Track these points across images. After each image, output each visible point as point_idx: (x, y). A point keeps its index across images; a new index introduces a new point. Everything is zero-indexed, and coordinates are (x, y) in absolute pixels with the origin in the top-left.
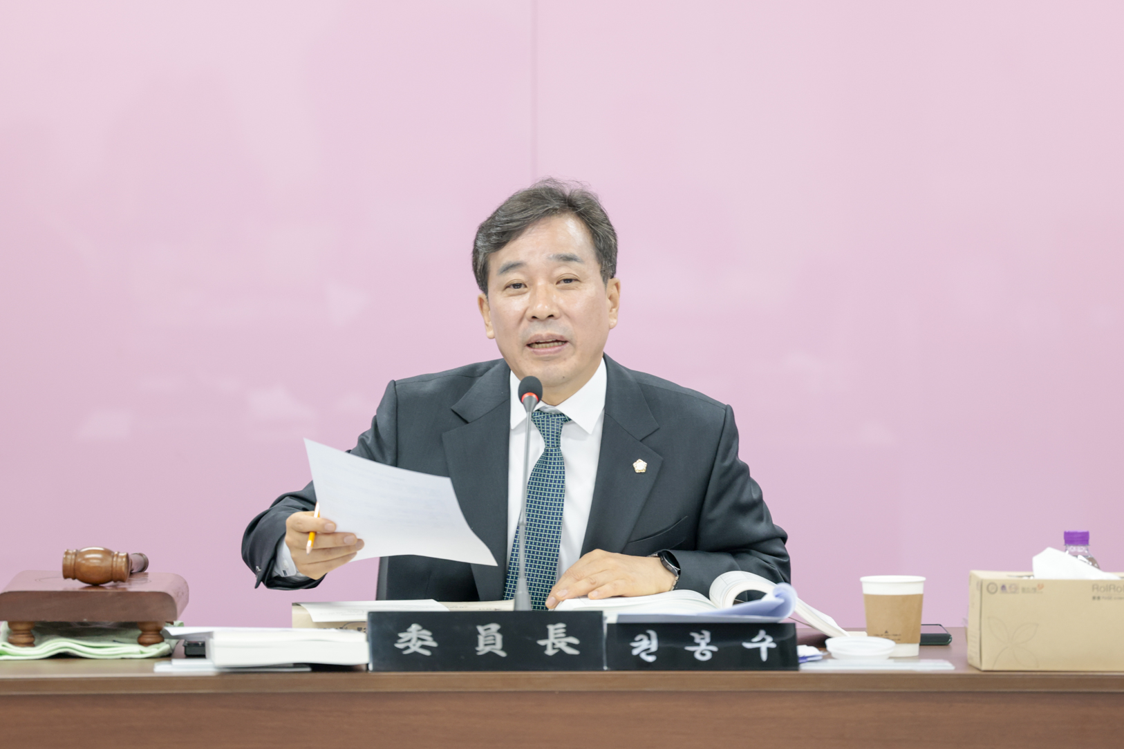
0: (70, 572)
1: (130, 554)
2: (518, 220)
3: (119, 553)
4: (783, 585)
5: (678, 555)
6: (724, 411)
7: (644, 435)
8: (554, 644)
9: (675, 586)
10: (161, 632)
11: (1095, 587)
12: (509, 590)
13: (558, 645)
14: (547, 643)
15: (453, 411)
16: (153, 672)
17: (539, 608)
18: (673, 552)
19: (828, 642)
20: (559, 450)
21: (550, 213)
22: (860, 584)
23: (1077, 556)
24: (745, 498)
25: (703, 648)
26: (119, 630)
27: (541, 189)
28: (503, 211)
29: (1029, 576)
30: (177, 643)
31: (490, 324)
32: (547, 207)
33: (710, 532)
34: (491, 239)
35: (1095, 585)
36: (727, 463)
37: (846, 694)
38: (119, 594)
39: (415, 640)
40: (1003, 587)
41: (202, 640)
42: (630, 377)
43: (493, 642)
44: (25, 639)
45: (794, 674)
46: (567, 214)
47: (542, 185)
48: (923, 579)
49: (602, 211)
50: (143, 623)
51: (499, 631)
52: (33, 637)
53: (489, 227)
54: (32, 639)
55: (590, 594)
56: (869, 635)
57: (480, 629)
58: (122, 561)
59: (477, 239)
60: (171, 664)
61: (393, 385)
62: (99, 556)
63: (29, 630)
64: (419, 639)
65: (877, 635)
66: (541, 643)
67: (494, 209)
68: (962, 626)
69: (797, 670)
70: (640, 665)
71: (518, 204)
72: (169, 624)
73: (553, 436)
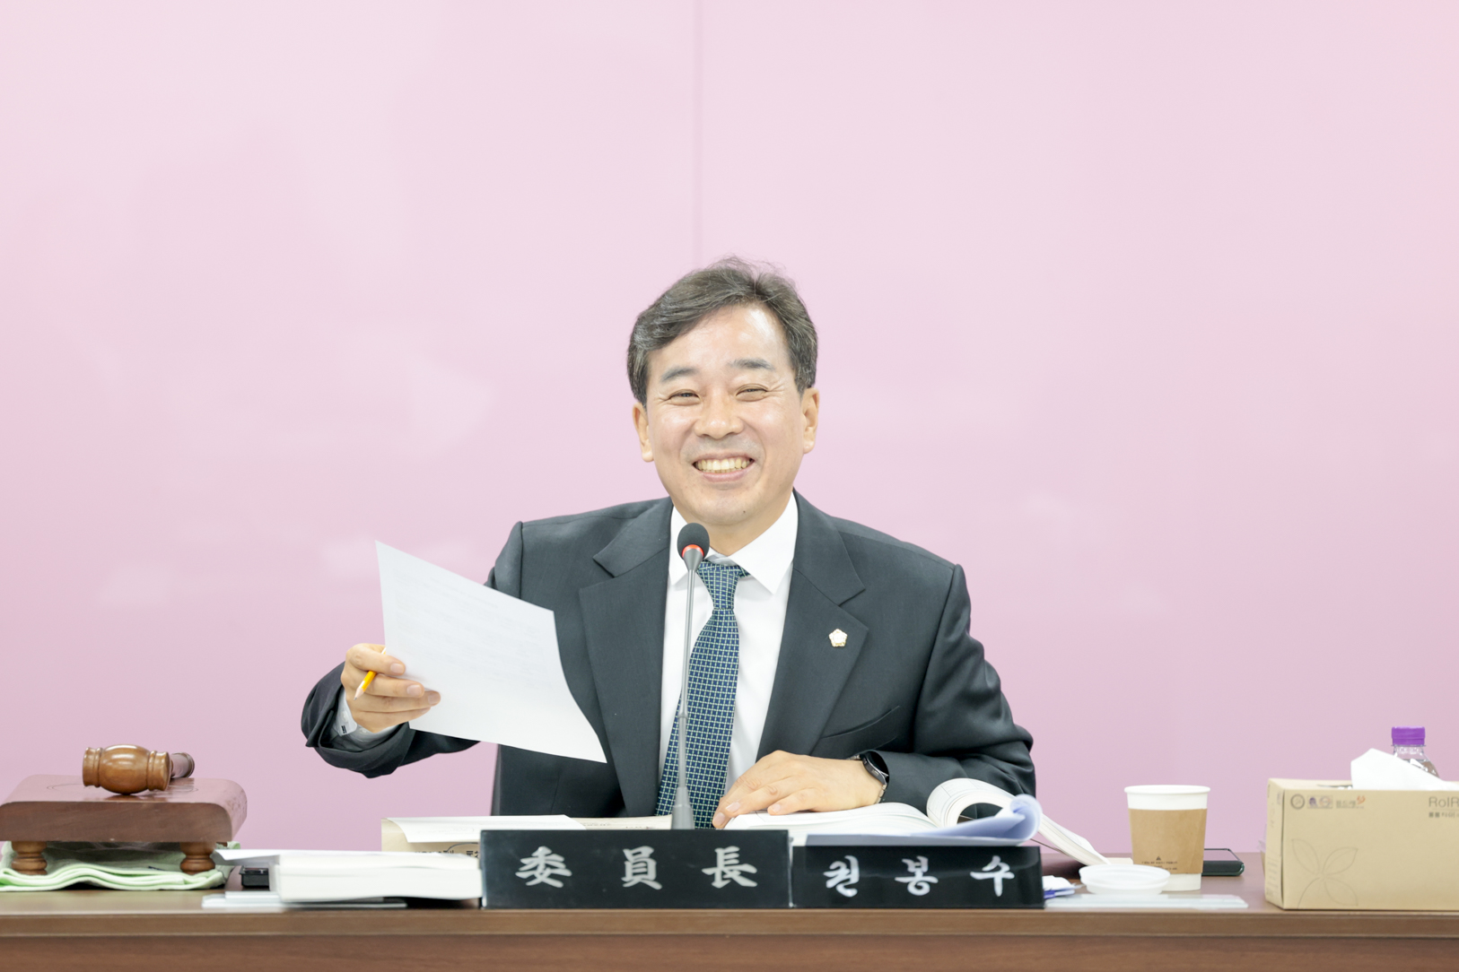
0: (92, 778)
1: (170, 754)
2: (690, 309)
3: (156, 752)
4: (1024, 798)
5: (888, 758)
6: (951, 572)
7: (846, 598)
8: (723, 873)
9: (882, 798)
10: (211, 856)
11: (1432, 800)
12: (664, 802)
13: (729, 875)
14: (717, 871)
15: (595, 561)
16: (200, 908)
17: (702, 825)
18: (881, 754)
19: (1082, 871)
20: (732, 612)
21: (732, 301)
22: (1125, 795)
23: (1409, 760)
24: (977, 685)
25: (919, 879)
26: (155, 853)
27: (722, 271)
28: (671, 296)
29: (1346, 786)
30: (231, 871)
31: (647, 442)
32: (728, 293)
33: (930, 728)
34: (654, 333)
35: (1433, 798)
36: (953, 638)
37: (1107, 940)
38: (157, 806)
39: (542, 867)
40: (1312, 800)
41: (265, 866)
42: (830, 525)
43: (644, 870)
44: (35, 865)
45: (1038, 914)
46: (754, 304)
47: (723, 266)
48: (1207, 789)
49: (799, 302)
50: (188, 844)
51: (652, 856)
52: (45, 861)
53: (651, 317)
54: (44, 864)
55: (769, 809)
56: (1136, 862)
57: (628, 853)
58: (160, 764)
59: (635, 332)
60: (224, 897)
61: (519, 527)
62: (130, 756)
63: (39, 852)
64: (547, 866)
65: (1146, 863)
66: (708, 871)
67: (659, 295)
68: (1258, 851)
69: (1042, 908)
70: (836, 900)
71: (691, 288)
72: (222, 846)
73: (724, 593)
